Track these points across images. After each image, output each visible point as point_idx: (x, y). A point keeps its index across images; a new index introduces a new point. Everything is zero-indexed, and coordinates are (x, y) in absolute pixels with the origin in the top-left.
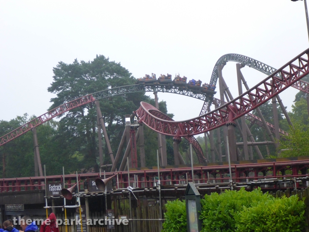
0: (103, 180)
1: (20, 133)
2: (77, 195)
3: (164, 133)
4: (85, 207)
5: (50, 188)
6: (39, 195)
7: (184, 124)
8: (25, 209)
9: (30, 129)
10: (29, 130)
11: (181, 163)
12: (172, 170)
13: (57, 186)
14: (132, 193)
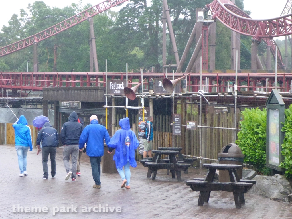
0: (172, 81)
1: (75, 22)
2: (141, 95)
3: (242, 31)
4: (149, 109)
5: (111, 85)
6: (99, 92)
7: (266, 23)
8: (82, 106)
9: (86, 18)
10: (84, 19)
11: (258, 67)
12: (250, 75)
13: (119, 84)
14: (203, 97)
